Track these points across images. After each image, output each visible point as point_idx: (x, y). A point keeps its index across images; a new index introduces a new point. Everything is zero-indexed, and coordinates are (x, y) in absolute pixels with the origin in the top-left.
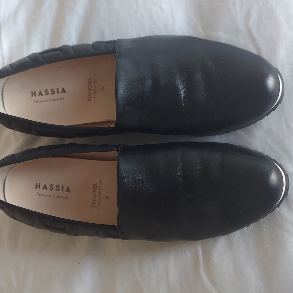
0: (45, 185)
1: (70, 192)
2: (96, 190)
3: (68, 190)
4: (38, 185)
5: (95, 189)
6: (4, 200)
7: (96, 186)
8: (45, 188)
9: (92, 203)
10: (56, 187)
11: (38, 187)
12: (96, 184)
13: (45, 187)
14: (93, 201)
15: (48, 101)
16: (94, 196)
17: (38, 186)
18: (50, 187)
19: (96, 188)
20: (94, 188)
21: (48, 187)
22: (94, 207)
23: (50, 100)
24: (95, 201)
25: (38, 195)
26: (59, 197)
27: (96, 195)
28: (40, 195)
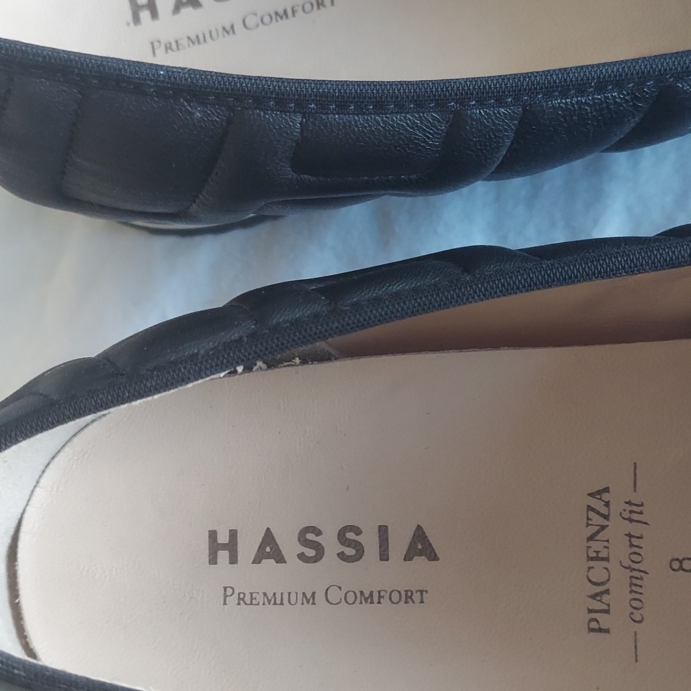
0: (269, 538)
1: (436, 558)
2: (603, 527)
3: (421, 546)
4: (223, 538)
5: (603, 522)
6: (17, 652)
7: (607, 504)
8: (268, 556)
9: (590, 611)
10: (342, 537)
11: (223, 556)
12: (607, 490)
13: (269, 549)
14: (594, 597)
15: (239, 27)
16: (592, 564)
17: (224, 547)
18: (303, 541)
19: (606, 517)
20: (591, 514)
21: (290, 546)
22: (607, 631)
23: (251, 21)
24: (605, 598)
25: (233, 600)
26: (369, 599)
27: (607, 559)
28: (241, 600)
